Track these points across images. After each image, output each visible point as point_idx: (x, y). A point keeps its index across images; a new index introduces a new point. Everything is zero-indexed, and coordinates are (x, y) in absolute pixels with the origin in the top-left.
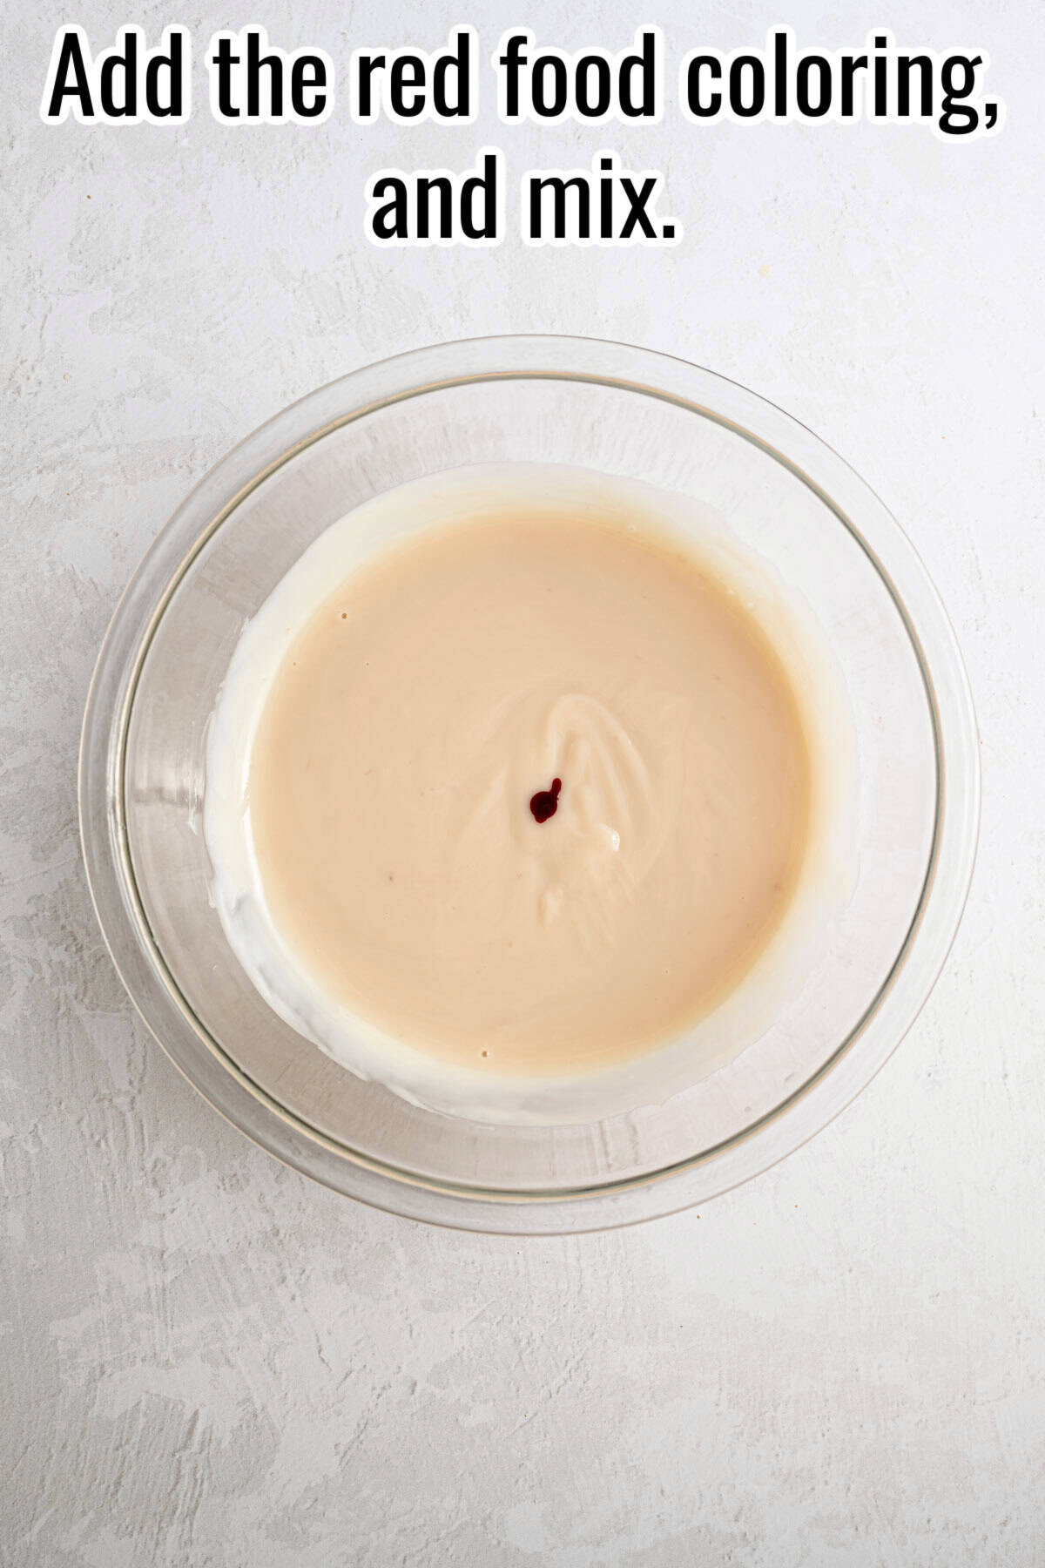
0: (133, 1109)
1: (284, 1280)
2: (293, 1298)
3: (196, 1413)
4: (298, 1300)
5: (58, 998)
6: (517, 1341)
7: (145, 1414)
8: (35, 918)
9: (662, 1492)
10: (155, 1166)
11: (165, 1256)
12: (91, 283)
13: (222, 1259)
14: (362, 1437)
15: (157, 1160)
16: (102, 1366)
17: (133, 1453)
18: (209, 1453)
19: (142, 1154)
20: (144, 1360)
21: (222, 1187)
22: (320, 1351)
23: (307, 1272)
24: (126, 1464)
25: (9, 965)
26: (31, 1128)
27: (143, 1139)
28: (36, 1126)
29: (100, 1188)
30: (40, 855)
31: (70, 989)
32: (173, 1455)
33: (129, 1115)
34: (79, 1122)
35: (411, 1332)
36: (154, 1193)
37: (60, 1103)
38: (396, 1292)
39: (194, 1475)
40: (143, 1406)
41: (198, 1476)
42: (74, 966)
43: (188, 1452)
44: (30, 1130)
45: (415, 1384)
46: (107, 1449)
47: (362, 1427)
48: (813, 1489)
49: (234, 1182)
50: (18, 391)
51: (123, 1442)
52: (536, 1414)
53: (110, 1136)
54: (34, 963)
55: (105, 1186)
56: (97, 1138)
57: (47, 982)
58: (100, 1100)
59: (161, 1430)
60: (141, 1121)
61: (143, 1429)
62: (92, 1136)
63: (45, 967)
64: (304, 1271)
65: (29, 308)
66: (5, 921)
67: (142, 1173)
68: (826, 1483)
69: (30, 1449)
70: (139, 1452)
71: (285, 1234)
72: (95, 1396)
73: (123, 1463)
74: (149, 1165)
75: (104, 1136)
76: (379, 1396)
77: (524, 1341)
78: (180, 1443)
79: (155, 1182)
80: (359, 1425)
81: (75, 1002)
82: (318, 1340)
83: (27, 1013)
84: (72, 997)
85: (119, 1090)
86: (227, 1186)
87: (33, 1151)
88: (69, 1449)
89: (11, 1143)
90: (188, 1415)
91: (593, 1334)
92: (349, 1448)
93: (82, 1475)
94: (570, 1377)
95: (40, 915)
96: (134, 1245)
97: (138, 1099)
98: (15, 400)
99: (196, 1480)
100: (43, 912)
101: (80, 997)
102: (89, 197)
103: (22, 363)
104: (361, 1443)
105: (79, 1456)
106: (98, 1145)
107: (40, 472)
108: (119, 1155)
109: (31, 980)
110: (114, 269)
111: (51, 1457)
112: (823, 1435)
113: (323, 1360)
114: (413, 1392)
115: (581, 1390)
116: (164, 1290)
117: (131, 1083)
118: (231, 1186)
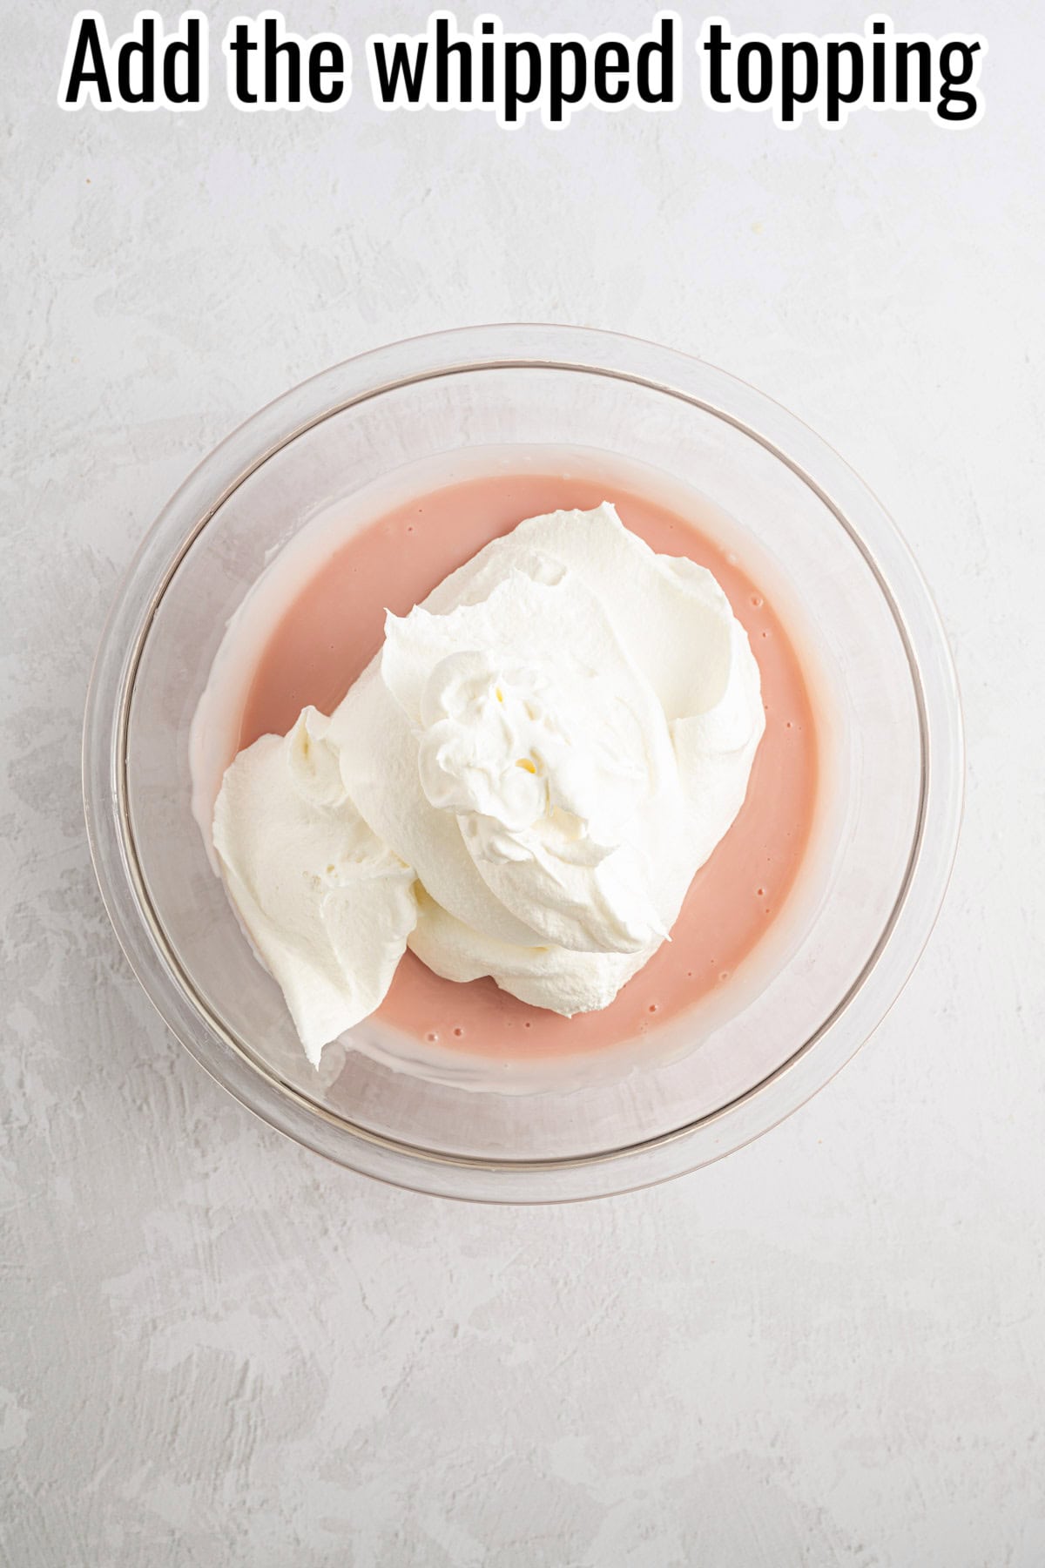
0: (172, 1073)
1: (326, 1231)
2: (336, 1249)
3: (247, 1364)
4: (341, 1251)
5: (95, 967)
6: (554, 1282)
7: (198, 1366)
8: (69, 892)
9: (700, 1421)
10: (197, 1127)
11: (210, 1214)
12: (94, 266)
13: (265, 1214)
14: (409, 1379)
15: (198, 1122)
16: (154, 1321)
17: (187, 1404)
18: (261, 1401)
19: (183, 1117)
20: (194, 1314)
21: (262, 1145)
22: (364, 1299)
23: (348, 1224)
24: (182, 1414)
25: (46, 939)
26: (75, 1095)
27: (183, 1102)
28: (79, 1093)
29: (144, 1150)
30: (71, 830)
31: (106, 959)
32: (227, 1404)
33: (169, 1079)
34: (120, 1088)
35: (451, 1276)
36: (196, 1153)
37: (102, 1070)
38: (435, 1239)
39: (248, 1422)
40: (195, 1358)
41: (252, 1423)
42: (109, 936)
43: (240, 1400)
44: (74, 1097)
45: (457, 1327)
46: (163, 1400)
47: (408, 1370)
48: (846, 1413)
49: (273, 1140)
50: (28, 376)
51: (178, 1392)
52: (575, 1352)
53: (152, 1100)
54: (69, 934)
55: (148, 1149)
56: (138, 1102)
57: (84, 953)
58: (140, 1066)
59: (214, 1380)
60: (181, 1084)
61: (197, 1381)
62: (134, 1101)
63: (81, 939)
64: (345, 1223)
65: (35, 294)
66: (40, 896)
67: (184, 1135)
68: (858, 1407)
69: (88, 1403)
70: (193, 1403)
71: (326, 1188)
72: (148, 1352)
73: (178, 1413)
74: (190, 1126)
75: (146, 1100)
76: (423, 1340)
77: (561, 1282)
78: (233, 1392)
79: (197, 1143)
80: (404, 1368)
81: (111, 972)
82: (362, 1289)
83: (66, 984)
84: (108, 968)
85: (159, 1055)
86: (268, 1144)
87: (78, 1117)
88: (125, 1402)
89: (56, 1110)
90: (239, 1365)
91: (627, 1272)
92: (396, 1391)
93: (139, 1427)
94: (607, 1315)
95: (74, 888)
96: (180, 1204)
97: (177, 1064)
98: (25, 386)
99: (249, 1427)
100: (76, 885)
101: (116, 967)
102: (88, 181)
103: (30, 348)
104: (408, 1385)
105: (135, 1408)
106: (140, 1109)
107: (53, 455)
108: (161, 1118)
109: (68, 952)
110: (116, 251)
111: (108, 1409)
112: (854, 1361)
113: (367, 1308)
114: (455, 1335)
115: (618, 1326)
116: (211, 1246)
117: (169, 1047)
118: (271, 1143)
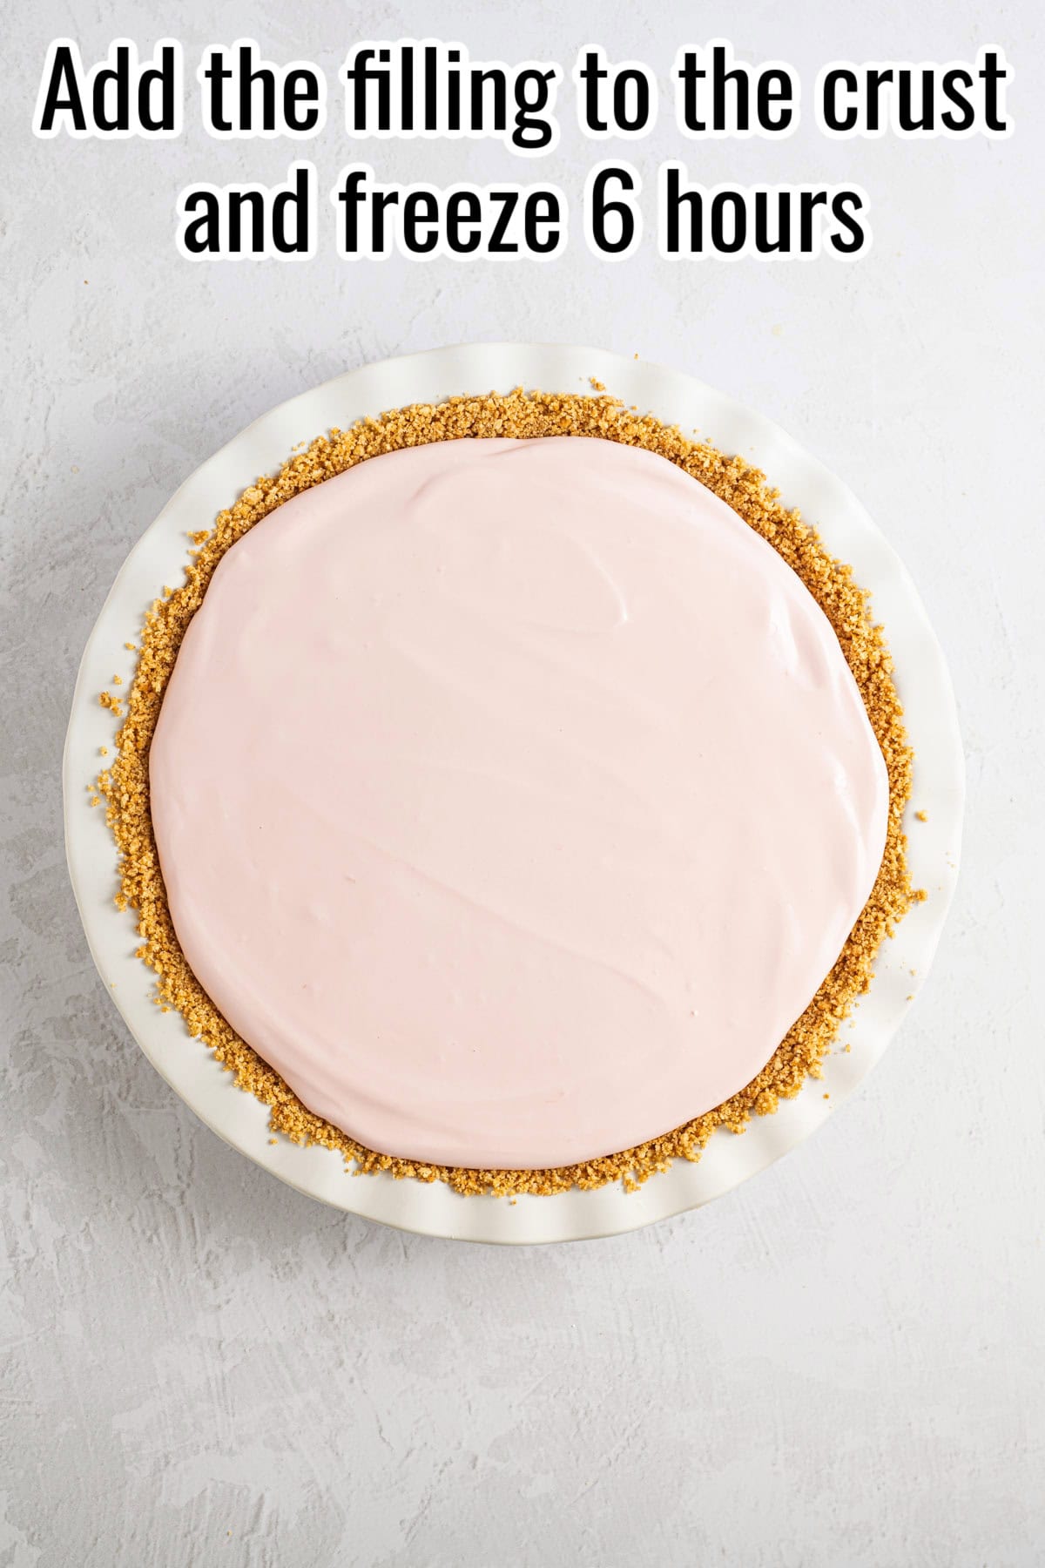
0: (183, 1203)
1: (341, 1363)
2: (351, 1381)
3: (262, 1498)
4: (356, 1382)
5: (103, 1096)
6: (574, 1412)
7: (212, 1501)
8: (74, 1018)
9: (723, 1551)
10: (208, 1259)
11: (223, 1346)
12: (93, 371)
13: (279, 1346)
14: (427, 1512)
15: (210, 1253)
16: (166, 1456)
17: (202, 1539)
18: (276, 1536)
19: (194, 1248)
20: (207, 1448)
21: (275, 1276)
22: (380, 1431)
23: (364, 1355)
24: (196, 1550)
25: (51, 1067)
26: (82, 1226)
27: (194, 1232)
28: (87, 1224)
29: (154, 1282)
30: (76, 955)
31: (113, 1088)
32: (241, 1539)
33: (179, 1210)
34: (129, 1219)
35: (470, 1408)
36: (208, 1285)
37: (110, 1201)
38: (453, 1370)
39: (263, 1557)
40: (208, 1493)
41: (267, 1558)
42: (116, 1065)
43: (255, 1535)
44: (81, 1229)
45: (476, 1459)
46: (176, 1537)
47: (426, 1502)
48: (871, 1541)
49: (287, 1269)
50: (26, 486)
51: (192, 1528)
52: (596, 1482)
53: (162, 1230)
54: (74, 1062)
55: (159, 1281)
56: (149, 1233)
57: (90, 1082)
58: (150, 1196)
59: (228, 1515)
60: (192, 1215)
61: (211, 1515)
62: (144, 1232)
63: (87, 1067)
64: (361, 1354)
65: (32, 400)
66: (44, 1023)
67: (196, 1267)
68: (884, 1535)
69: (99, 1540)
70: (207, 1538)
71: (341, 1319)
72: (161, 1486)
73: (192, 1549)
74: (202, 1258)
75: (156, 1230)
76: (441, 1472)
77: (582, 1412)
78: (247, 1528)
79: (209, 1274)
80: (422, 1501)
81: (119, 1101)
82: (378, 1421)
83: (72, 1113)
84: (115, 1096)
85: (168, 1185)
86: (281, 1274)
87: (86, 1249)
88: (138, 1539)
89: (63, 1243)
90: (254, 1500)
91: (649, 1402)
92: (414, 1524)
93: (152, 1563)
94: (629, 1444)
95: (80, 1015)
96: (191, 1337)
97: (187, 1194)
98: (23, 496)
99: (265, 1562)
100: (82, 1012)
101: (124, 1095)
102: (86, 282)
103: (27, 457)
104: (426, 1518)
105: (148, 1544)
106: (150, 1240)
107: (53, 568)
108: (171, 1249)
109: (74, 1080)
110: (116, 355)
111: (120, 1546)
112: (879, 1489)
113: (384, 1439)
114: (474, 1467)
115: (640, 1456)
116: (224, 1379)
117: (179, 1177)
118: (285, 1274)
